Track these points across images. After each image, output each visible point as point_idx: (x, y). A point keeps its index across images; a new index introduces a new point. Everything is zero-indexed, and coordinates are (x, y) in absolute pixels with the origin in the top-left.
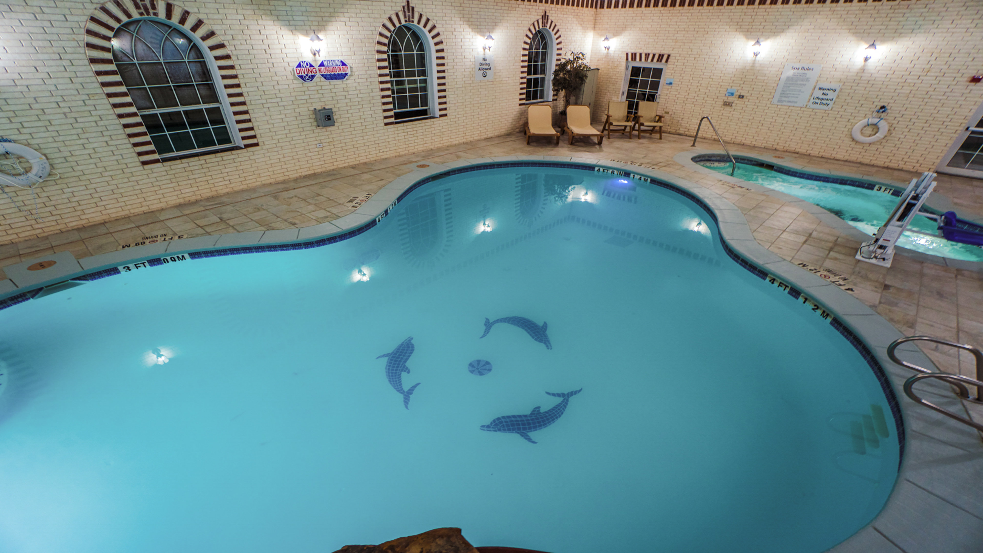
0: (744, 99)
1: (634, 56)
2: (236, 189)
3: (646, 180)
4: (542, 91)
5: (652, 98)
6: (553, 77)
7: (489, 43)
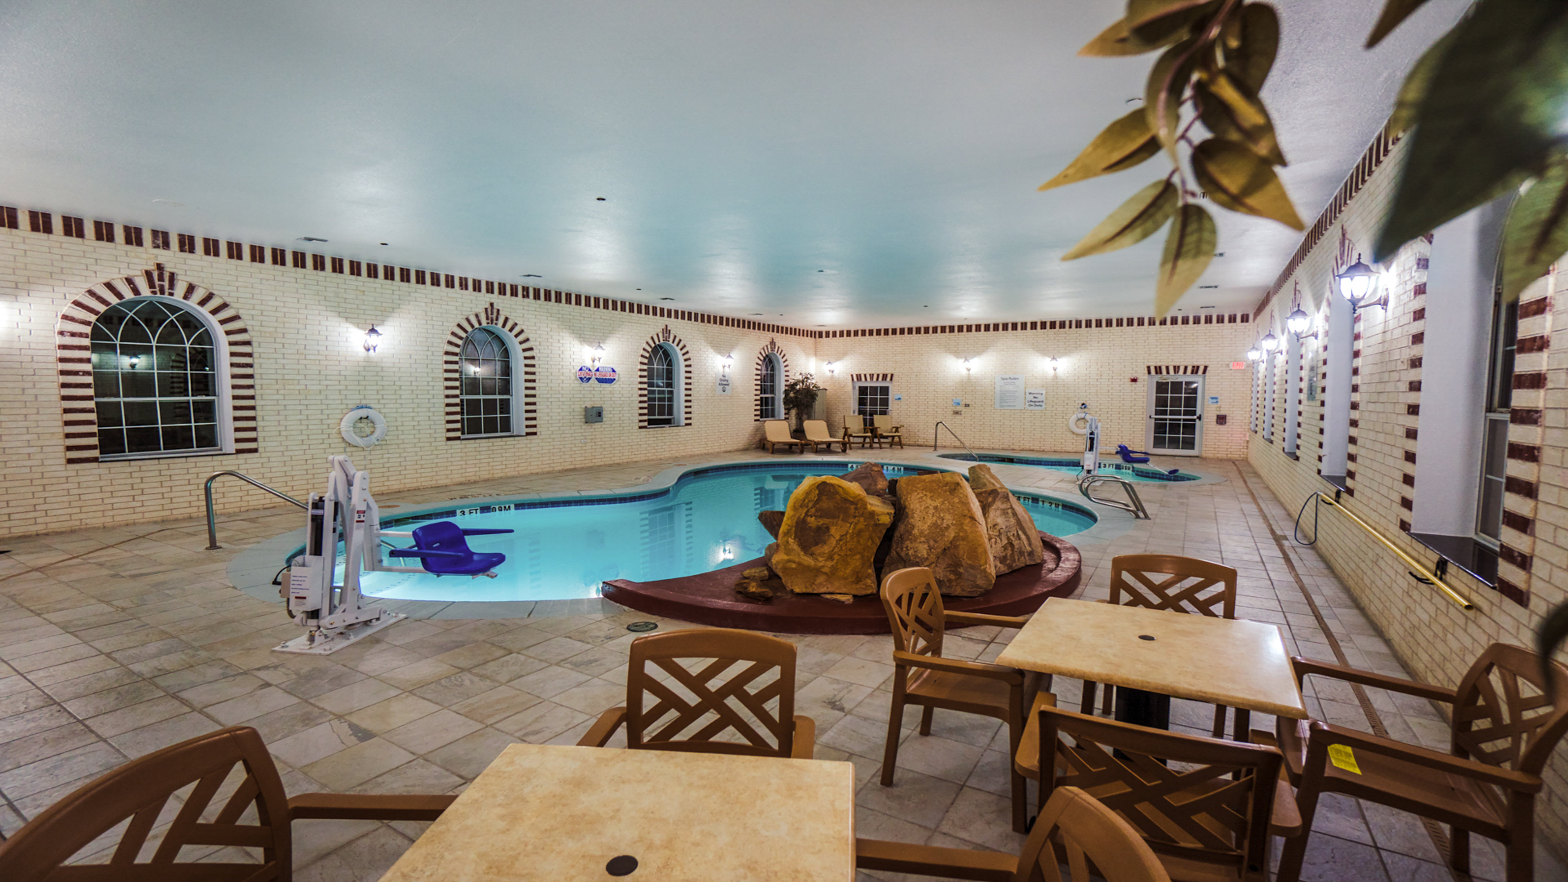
0: (971, 407)
1: (859, 377)
2: (509, 474)
3: (899, 470)
4: (773, 410)
5: (884, 413)
6: (783, 396)
7: (728, 361)
